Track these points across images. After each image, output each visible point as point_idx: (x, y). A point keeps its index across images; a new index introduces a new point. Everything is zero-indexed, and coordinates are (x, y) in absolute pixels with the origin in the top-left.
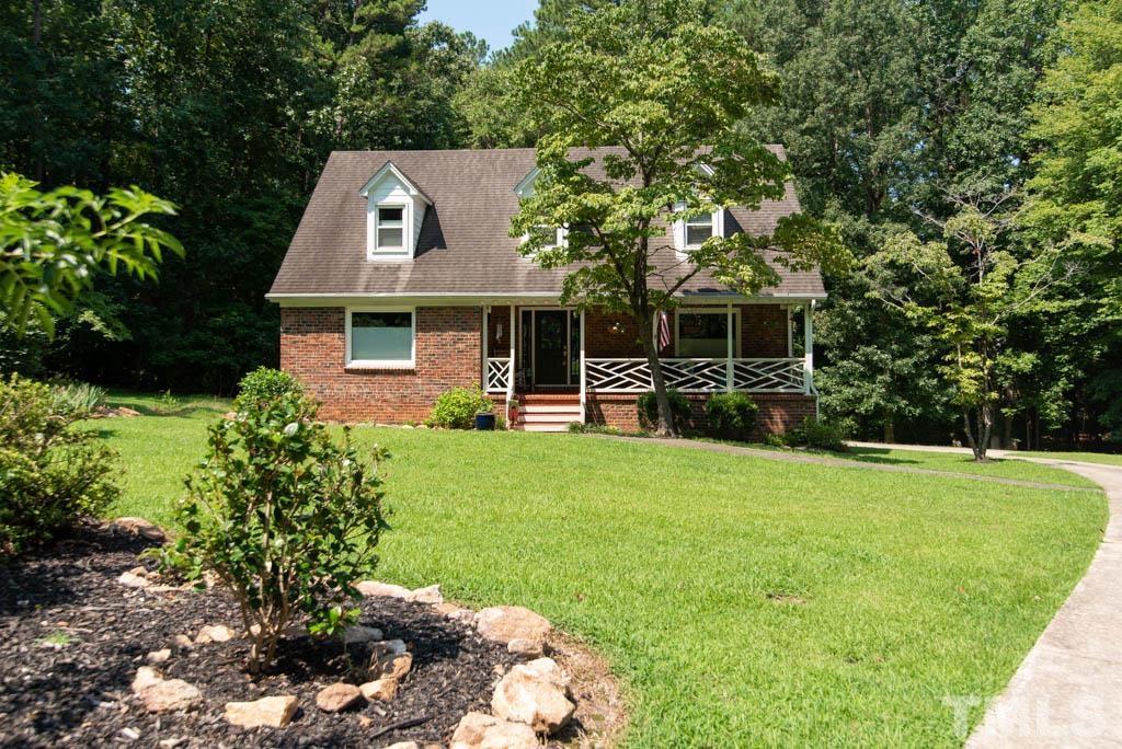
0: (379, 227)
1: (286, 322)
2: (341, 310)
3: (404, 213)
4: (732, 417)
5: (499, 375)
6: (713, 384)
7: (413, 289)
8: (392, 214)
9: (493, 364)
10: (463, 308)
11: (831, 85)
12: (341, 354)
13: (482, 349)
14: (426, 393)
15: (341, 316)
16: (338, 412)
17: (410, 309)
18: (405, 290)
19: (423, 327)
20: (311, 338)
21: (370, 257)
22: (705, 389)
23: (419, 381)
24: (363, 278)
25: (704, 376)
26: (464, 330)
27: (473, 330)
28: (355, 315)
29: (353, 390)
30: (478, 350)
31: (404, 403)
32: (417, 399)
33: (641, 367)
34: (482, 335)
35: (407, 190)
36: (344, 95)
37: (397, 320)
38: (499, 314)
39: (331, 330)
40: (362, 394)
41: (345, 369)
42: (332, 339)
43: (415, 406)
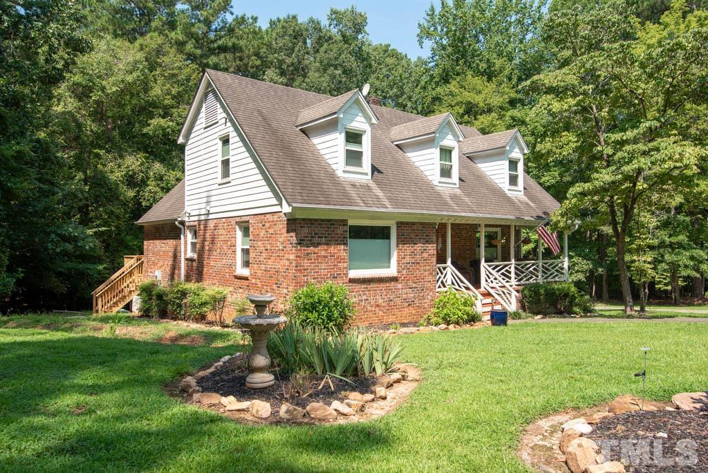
0: (346, 148)
2: (345, 222)
3: (364, 138)
5: (442, 277)
6: (534, 277)
7: (398, 206)
8: (355, 137)
9: (440, 269)
10: (426, 223)
12: (345, 265)
14: (405, 296)
17: (392, 223)
18: (393, 206)
19: (402, 240)
21: (341, 175)
23: (400, 286)
26: (427, 242)
28: (351, 228)
29: (355, 298)
31: (390, 307)
32: (398, 301)
34: (436, 245)
35: (369, 118)
37: (381, 233)
39: (337, 242)
40: (361, 300)
41: (350, 279)
42: (339, 250)
43: (397, 309)
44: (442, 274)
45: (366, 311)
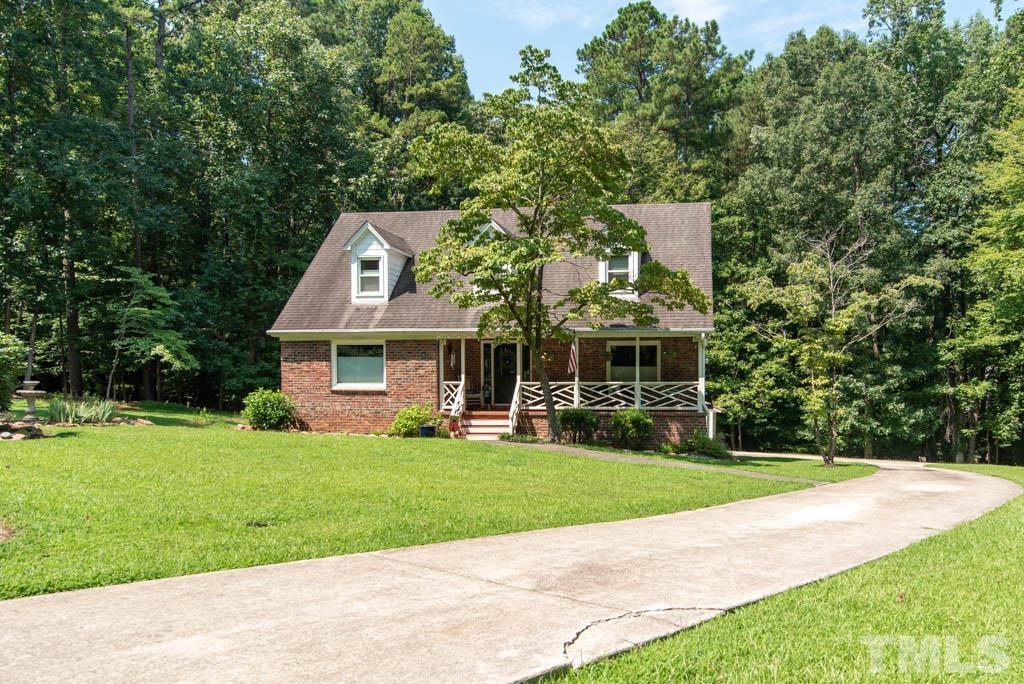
1: (285, 352)
2: (327, 343)
3: (381, 263)
4: (628, 429)
5: (452, 395)
6: (624, 403)
7: (383, 326)
8: (371, 265)
9: (448, 386)
10: (422, 341)
11: (815, 148)
12: (328, 378)
13: (438, 374)
14: (394, 410)
15: (327, 348)
16: (327, 424)
17: (381, 342)
18: (377, 326)
20: (304, 366)
21: (355, 301)
22: (617, 407)
23: (389, 400)
24: (346, 317)
25: (617, 396)
26: (424, 359)
27: (431, 359)
28: (339, 348)
29: (338, 408)
30: (434, 375)
31: (377, 418)
32: (388, 415)
33: (566, 389)
34: (438, 362)
35: (382, 245)
36: (379, 165)
37: (371, 351)
38: (452, 346)
40: (346, 410)
41: (333, 391)
42: (320, 366)
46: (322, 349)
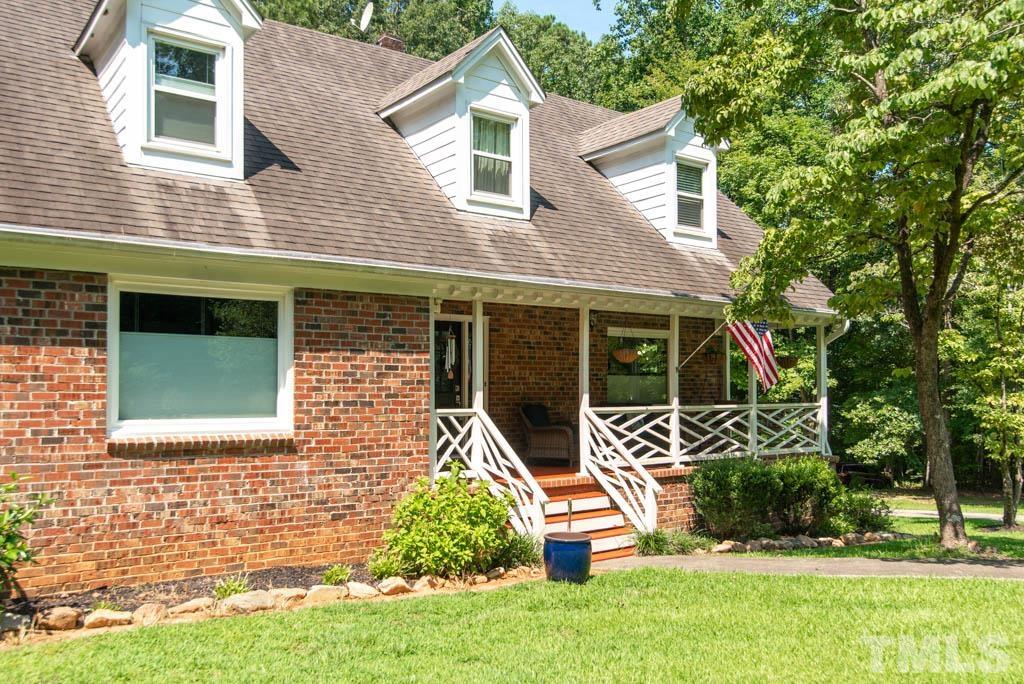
0: (155, 87)
3: (221, 67)
5: (455, 443)
7: (293, 245)
8: (190, 62)
9: (445, 420)
10: (395, 298)
12: (96, 405)
13: (431, 389)
15: (96, 299)
16: (91, 565)
17: (279, 293)
18: (275, 244)
19: (310, 339)
21: (137, 161)
23: (303, 466)
25: (727, 432)
26: (399, 347)
28: (127, 299)
29: (134, 500)
30: (424, 392)
32: (298, 508)
35: (236, 14)
39: (62, 337)
40: (161, 508)
41: (111, 446)
42: (69, 361)
43: (291, 528)
44: (455, 433)
45: (177, 539)
46: (78, 302)
